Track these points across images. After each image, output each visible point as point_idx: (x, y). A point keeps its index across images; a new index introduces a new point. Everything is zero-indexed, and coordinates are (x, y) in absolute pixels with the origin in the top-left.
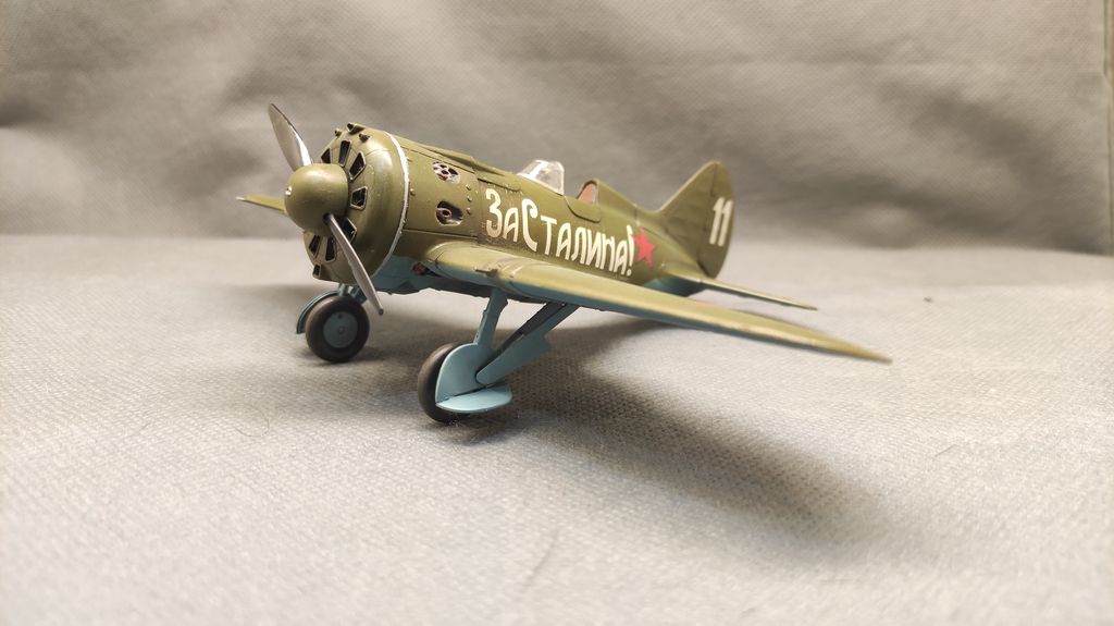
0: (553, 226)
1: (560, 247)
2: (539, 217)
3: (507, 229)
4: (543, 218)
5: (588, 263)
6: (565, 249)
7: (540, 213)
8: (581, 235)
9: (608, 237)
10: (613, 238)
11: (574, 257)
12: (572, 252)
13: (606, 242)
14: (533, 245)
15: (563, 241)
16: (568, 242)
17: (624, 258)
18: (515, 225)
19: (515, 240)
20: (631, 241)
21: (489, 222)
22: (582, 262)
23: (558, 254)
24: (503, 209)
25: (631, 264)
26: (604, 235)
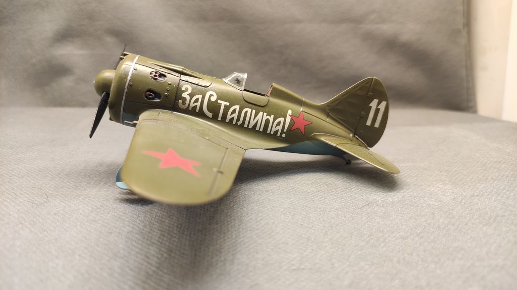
0: (226, 106)
1: (229, 117)
2: (217, 101)
3: (192, 105)
4: (219, 101)
5: (250, 127)
6: (233, 118)
7: (218, 98)
8: (246, 112)
9: (269, 115)
10: (272, 116)
11: (239, 123)
12: (238, 119)
13: (265, 117)
14: (210, 115)
15: (231, 114)
16: (235, 115)
17: (280, 128)
18: (198, 104)
19: (197, 111)
20: (288, 119)
21: (180, 101)
22: (246, 126)
23: (227, 121)
24: (191, 95)
25: (285, 131)
26: (265, 114)
